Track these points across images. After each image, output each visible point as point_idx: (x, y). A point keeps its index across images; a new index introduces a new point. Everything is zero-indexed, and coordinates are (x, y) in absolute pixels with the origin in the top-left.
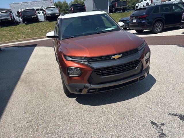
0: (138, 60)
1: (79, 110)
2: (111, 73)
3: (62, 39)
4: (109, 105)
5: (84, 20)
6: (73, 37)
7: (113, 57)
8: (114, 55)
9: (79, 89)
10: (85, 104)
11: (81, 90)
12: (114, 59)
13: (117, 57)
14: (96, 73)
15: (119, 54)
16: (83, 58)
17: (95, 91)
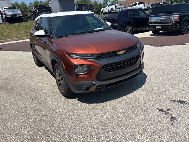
0: (138, 56)
1: (87, 109)
2: (118, 69)
3: (56, 38)
4: (114, 100)
5: (75, 19)
6: (68, 36)
7: (118, 53)
8: (119, 51)
9: (86, 88)
10: (90, 103)
11: (88, 88)
12: (119, 55)
13: (121, 52)
14: (105, 69)
15: (123, 50)
16: (90, 55)
17: (103, 88)
